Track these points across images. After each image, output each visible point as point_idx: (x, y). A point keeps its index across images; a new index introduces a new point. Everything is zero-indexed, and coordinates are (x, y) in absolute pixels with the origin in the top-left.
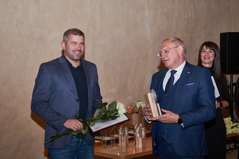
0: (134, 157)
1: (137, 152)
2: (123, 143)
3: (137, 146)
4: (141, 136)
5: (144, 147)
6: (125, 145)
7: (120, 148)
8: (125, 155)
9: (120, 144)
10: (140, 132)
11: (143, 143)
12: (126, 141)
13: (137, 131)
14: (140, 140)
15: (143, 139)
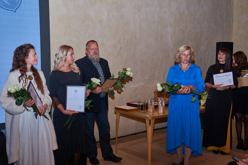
0: (158, 118)
1: (159, 115)
2: (151, 110)
3: (159, 112)
4: (162, 106)
5: (164, 112)
6: (152, 111)
7: (149, 112)
8: (152, 116)
9: (149, 110)
10: (162, 103)
11: (163, 110)
12: (153, 108)
13: (160, 103)
14: (162, 108)
15: (163, 107)
